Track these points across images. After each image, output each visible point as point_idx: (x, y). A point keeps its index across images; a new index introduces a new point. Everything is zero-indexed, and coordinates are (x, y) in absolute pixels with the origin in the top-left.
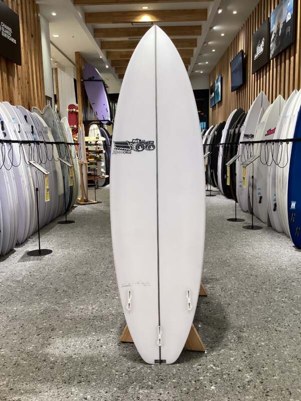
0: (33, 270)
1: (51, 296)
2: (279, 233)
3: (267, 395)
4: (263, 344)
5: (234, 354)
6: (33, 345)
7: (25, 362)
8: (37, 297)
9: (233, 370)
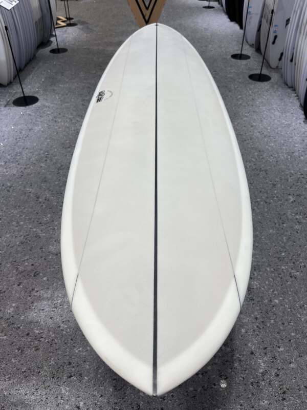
0: (9, 157)
1: (32, 208)
2: (289, 87)
3: (284, 399)
4: (277, 301)
5: (244, 321)
6: (14, 305)
7: (5, 337)
8: (15, 212)
9: (245, 353)
